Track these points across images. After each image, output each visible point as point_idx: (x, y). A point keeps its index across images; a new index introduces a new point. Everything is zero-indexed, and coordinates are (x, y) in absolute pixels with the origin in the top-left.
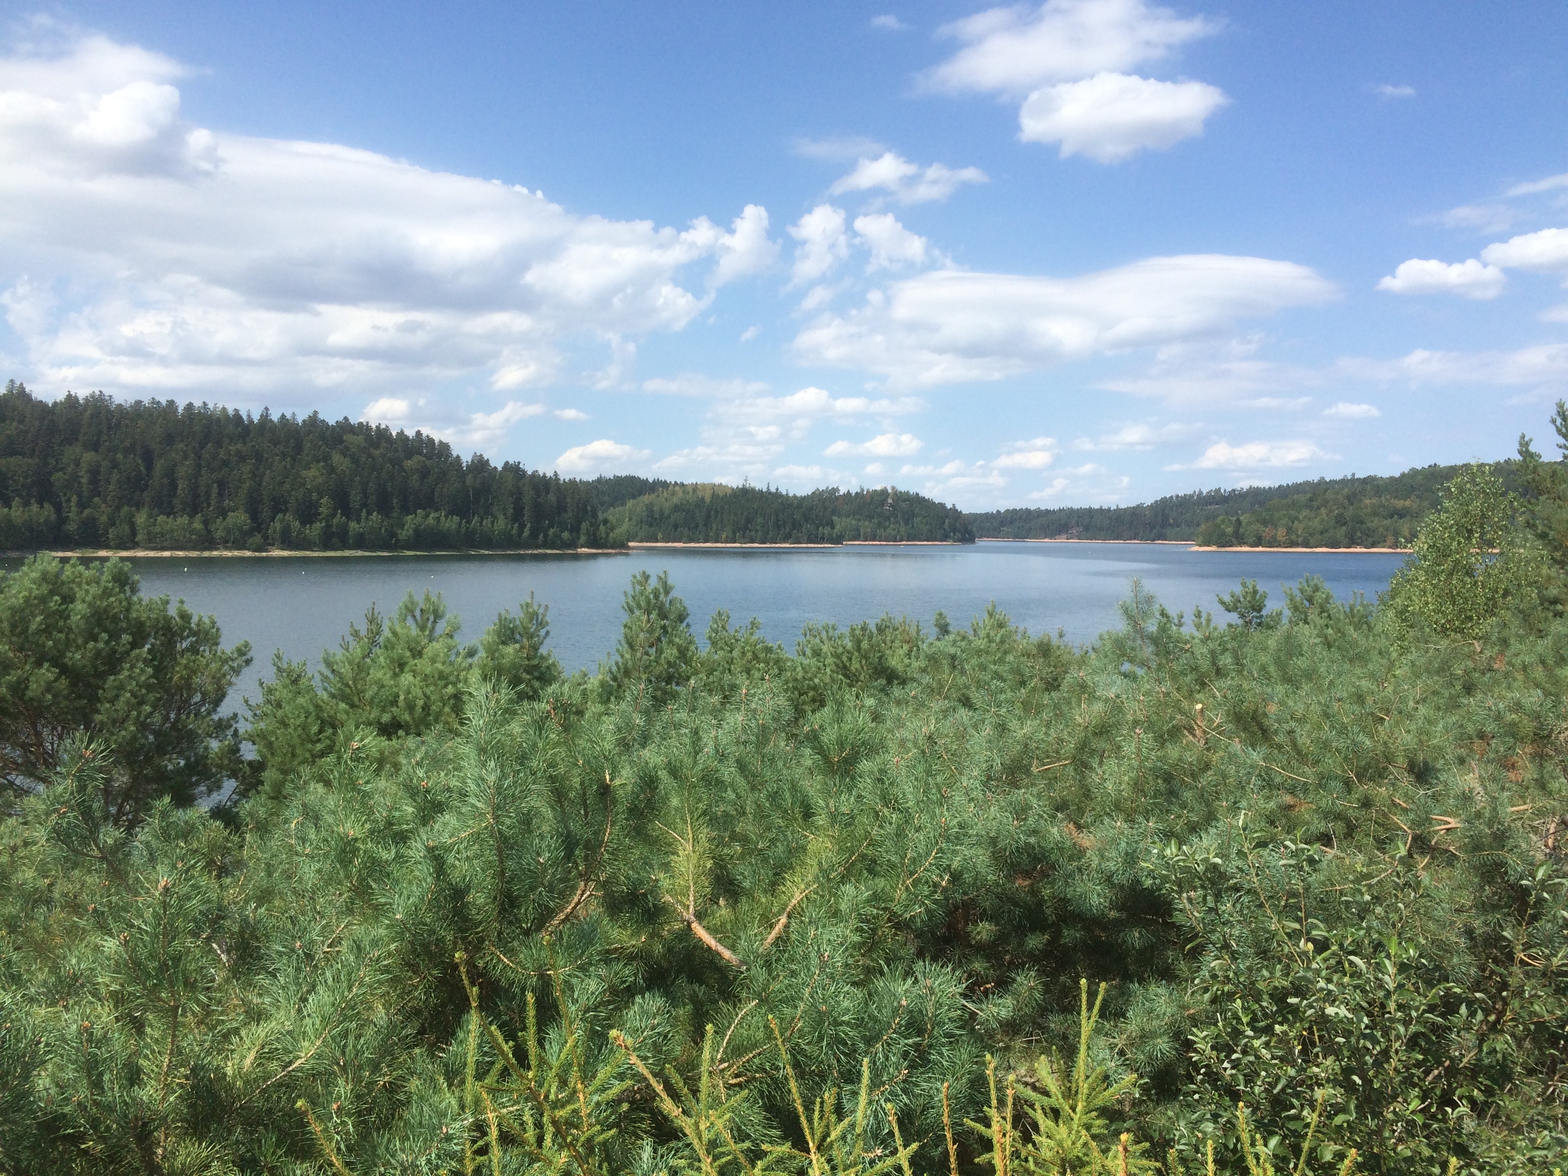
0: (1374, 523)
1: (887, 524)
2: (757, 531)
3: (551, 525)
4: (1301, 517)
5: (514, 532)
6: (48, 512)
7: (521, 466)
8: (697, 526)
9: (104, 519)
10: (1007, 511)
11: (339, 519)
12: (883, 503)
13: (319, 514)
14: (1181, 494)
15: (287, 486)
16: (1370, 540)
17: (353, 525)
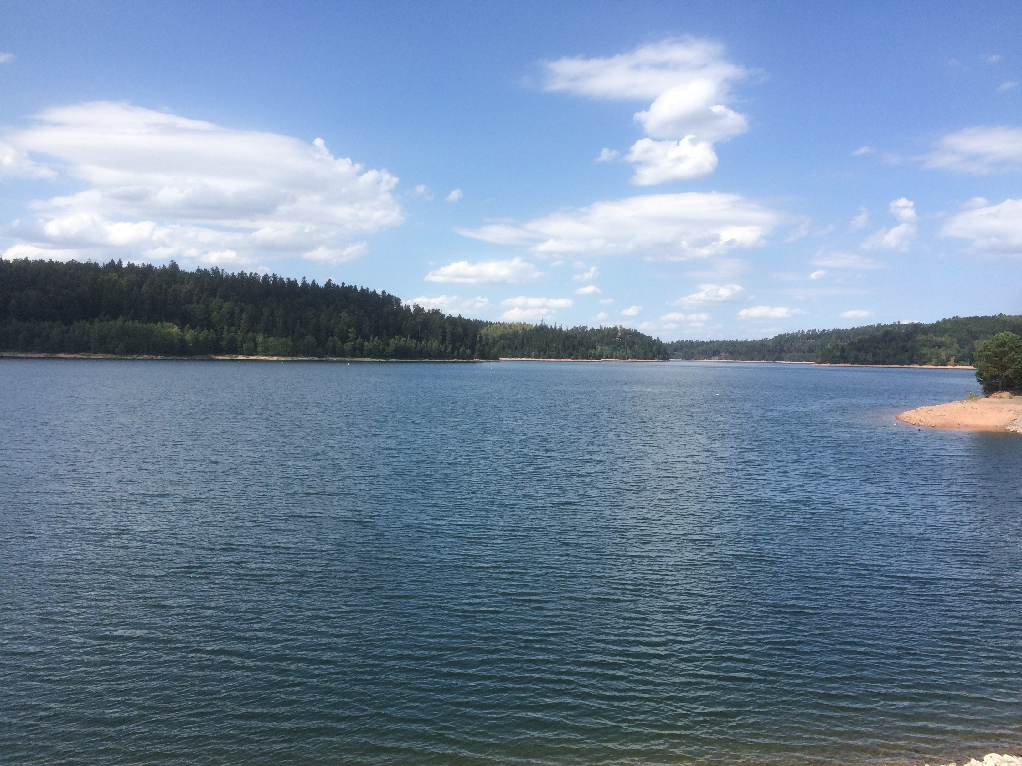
0: (924, 350)
1: (619, 348)
2: (553, 351)
3: (461, 346)
4: (880, 347)
5: (443, 349)
6: (212, 335)
7: (440, 311)
8: (516, 348)
9: (240, 339)
10: (678, 342)
11: (360, 340)
12: (615, 335)
13: (349, 337)
14: (791, 332)
15: (333, 322)
16: (922, 360)
17: (366, 343)
